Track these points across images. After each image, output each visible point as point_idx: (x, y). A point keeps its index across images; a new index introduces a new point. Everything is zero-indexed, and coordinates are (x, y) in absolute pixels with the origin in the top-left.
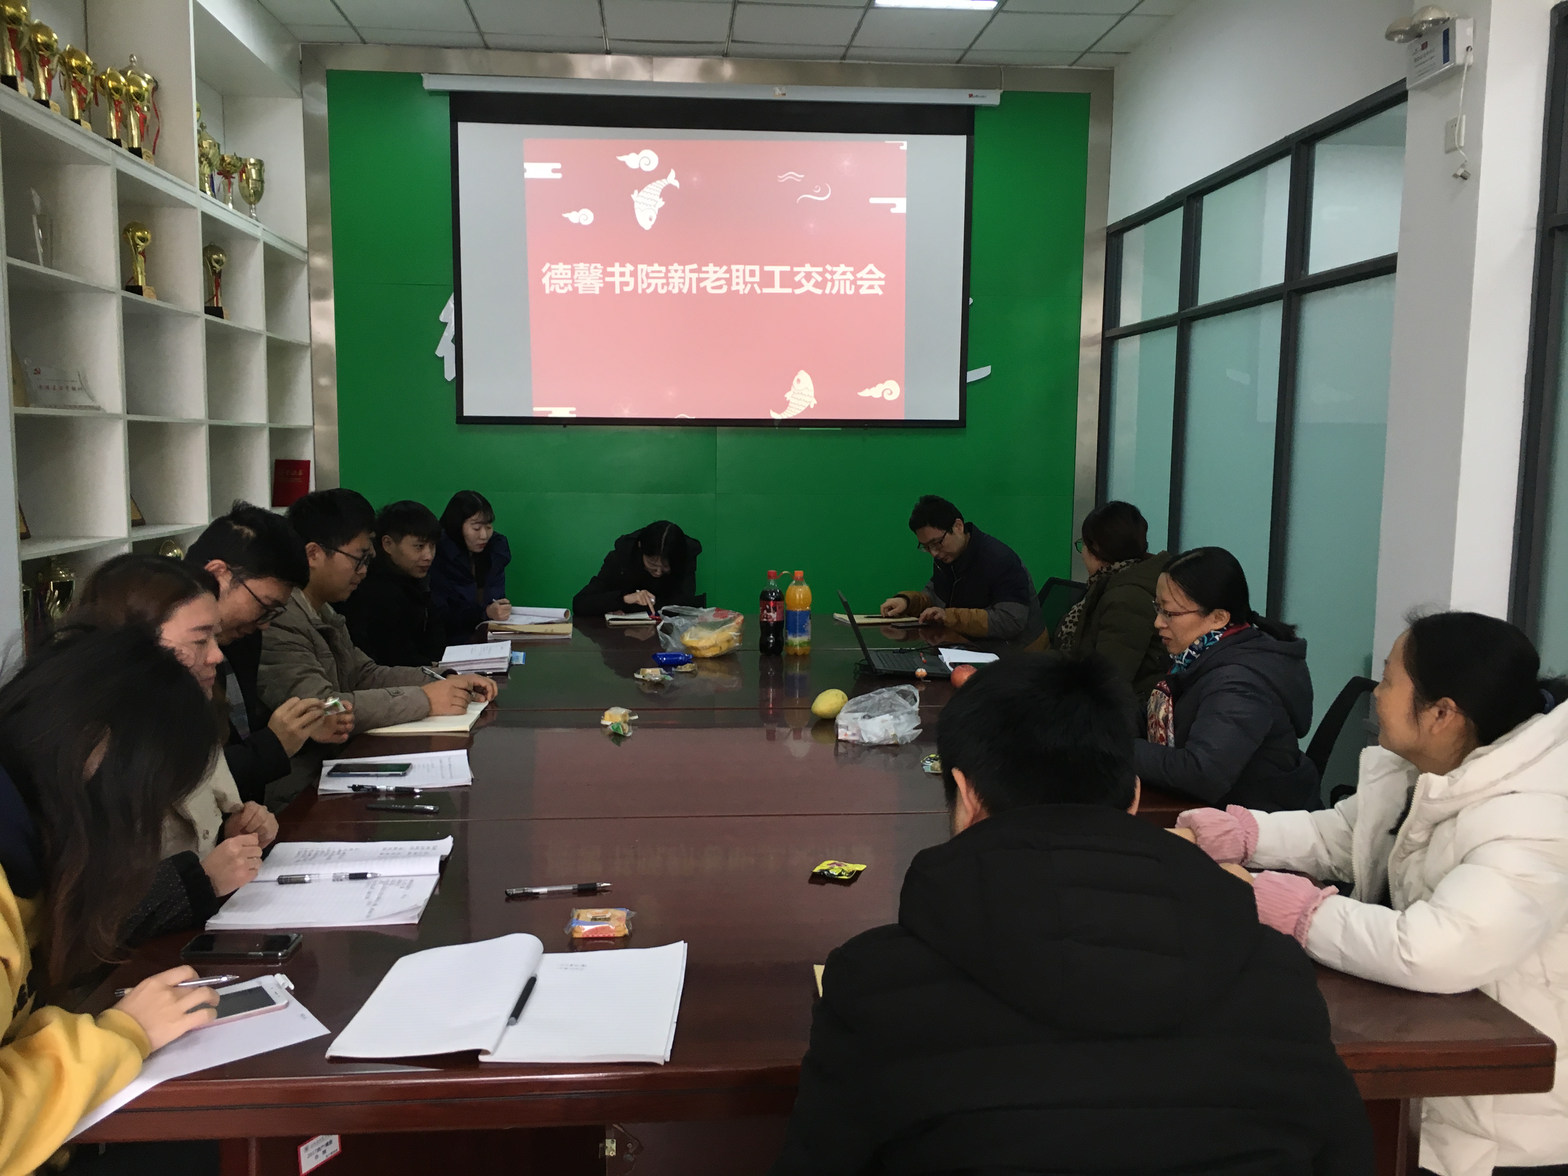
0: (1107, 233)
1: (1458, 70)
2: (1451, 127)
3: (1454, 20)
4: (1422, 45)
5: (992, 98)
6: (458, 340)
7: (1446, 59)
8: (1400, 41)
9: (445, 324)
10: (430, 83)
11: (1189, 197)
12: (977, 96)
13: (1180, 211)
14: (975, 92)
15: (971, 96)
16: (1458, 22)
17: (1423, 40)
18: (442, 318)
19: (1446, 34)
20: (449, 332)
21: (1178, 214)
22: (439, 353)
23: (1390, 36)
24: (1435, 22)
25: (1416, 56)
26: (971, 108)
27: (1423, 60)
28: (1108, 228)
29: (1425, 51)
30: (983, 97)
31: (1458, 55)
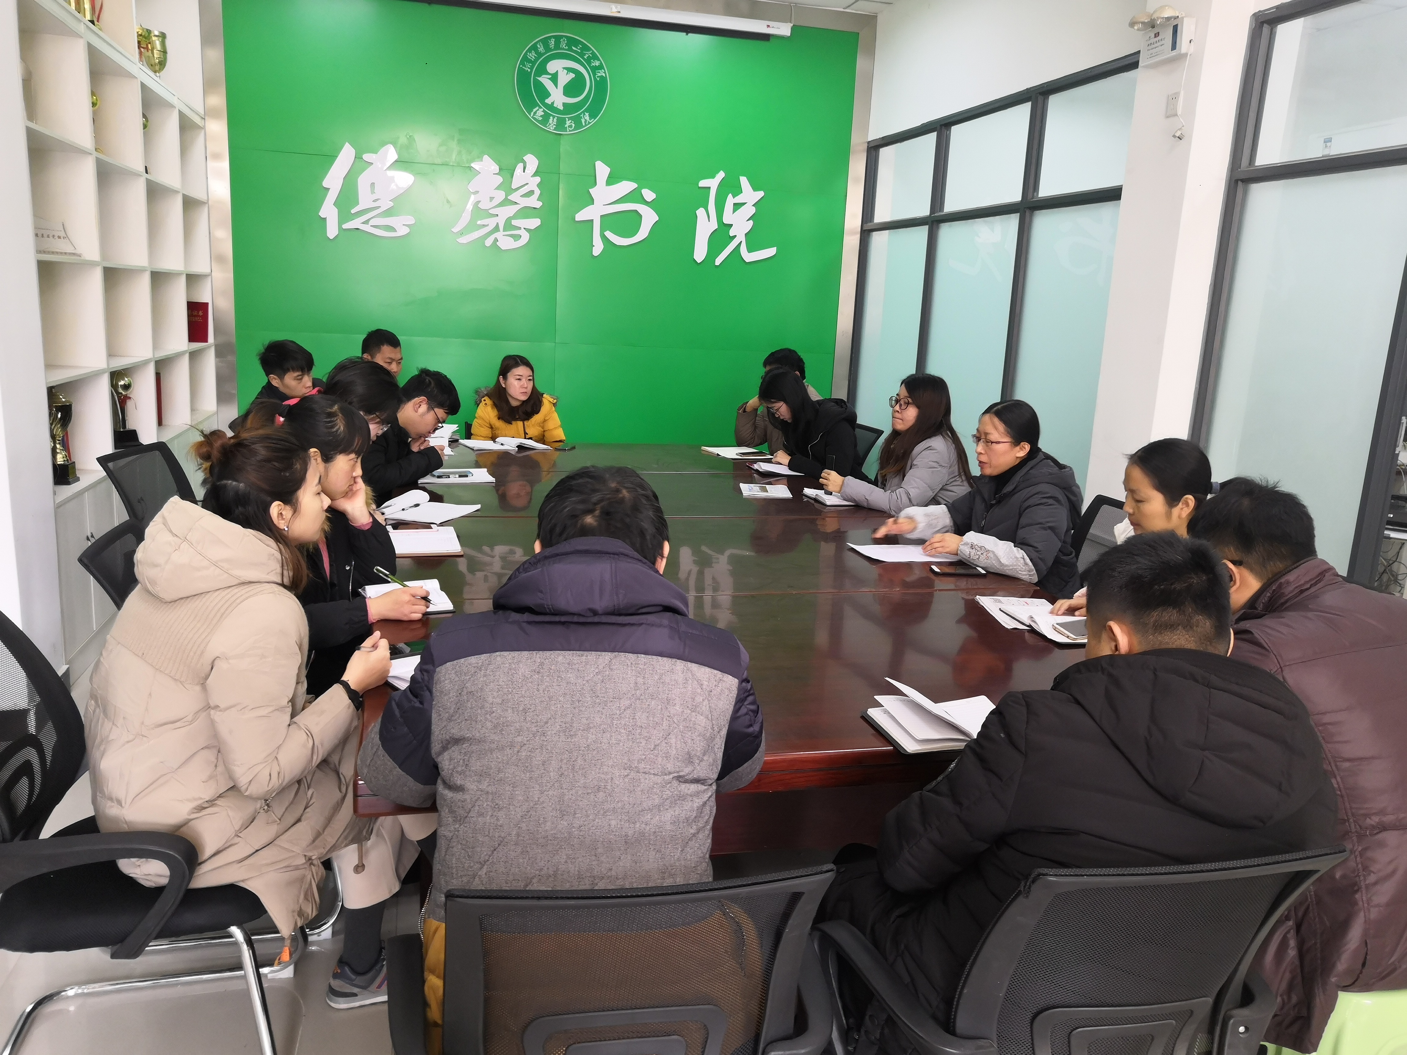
0: (868, 146)
1: (1183, 56)
2: (1173, 98)
3: (1183, 18)
4: (1155, 34)
5: (784, 29)
7: (1174, 47)
8: (1138, 30)
9: (328, 189)
11: (941, 126)
12: (773, 27)
13: (933, 136)
14: (771, 24)
15: (768, 26)
16: (1185, 20)
17: (1156, 30)
18: (326, 184)
19: (1175, 29)
21: (932, 138)
22: (322, 214)
23: (1132, 24)
24: (1168, 19)
25: (1149, 42)
26: (768, 37)
27: (1156, 45)
28: (869, 142)
29: (1157, 39)
30: (778, 28)
31: (1184, 45)
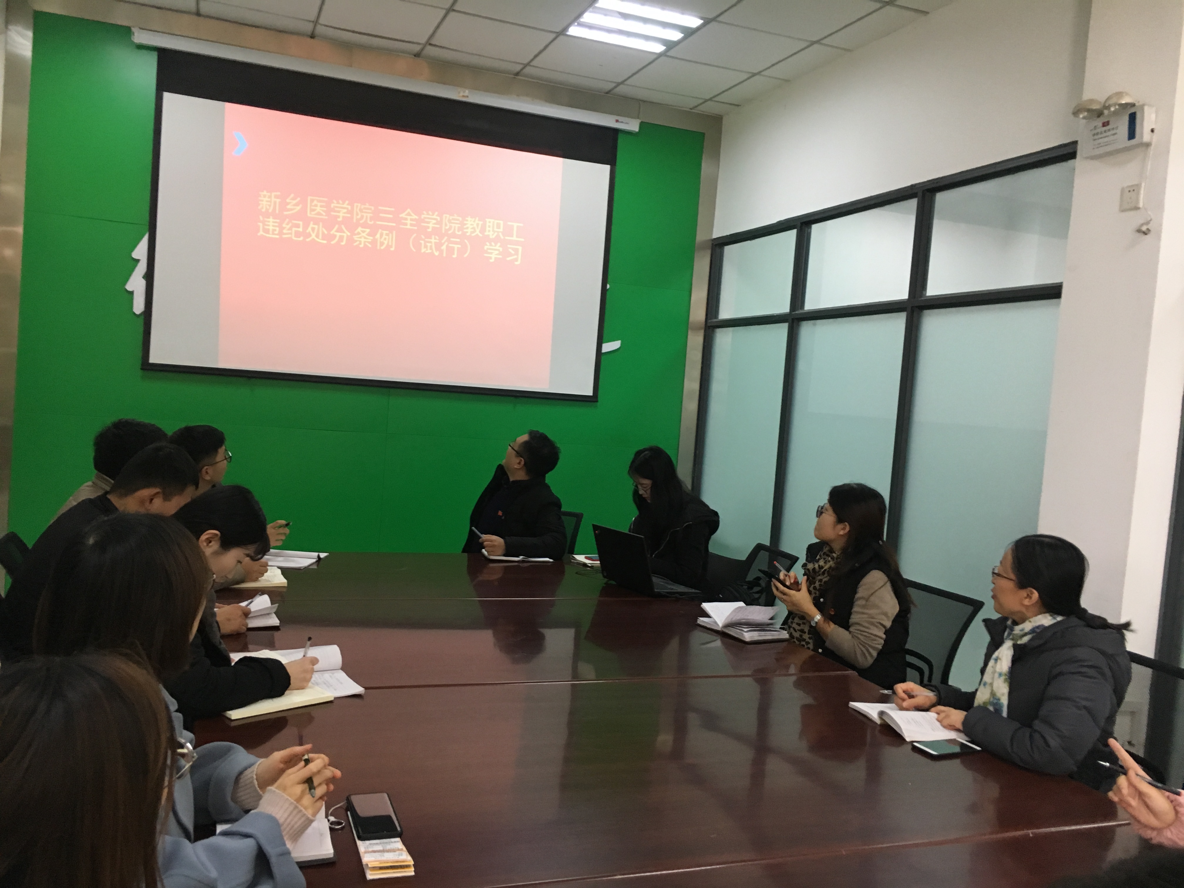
0: (712, 244)
1: (1145, 145)
2: (1128, 191)
3: (1145, 104)
4: (1104, 123)
5: (633, 126)
6: (149, 276)
7: (1132, 135)
9: (138, 261)
10: (140, 37)
11: (802, 224)
12: (622, 122)
13: (794, 232)
14: (620, 118)
15: (617, 121)
16: (1149, 106)
17: (1105, 118)
18: (135, 255)
19: (1134, 116)
20: (142, 268)
21: (791, 235)
22: (129, 287)
23: (1076, 112)
25: (1096, 132)
26: (615, 132)
27: (1105, 134)
28: (713, 240)
29: (1107, 128)
30: (627, 123)
31: (1144, 133)
